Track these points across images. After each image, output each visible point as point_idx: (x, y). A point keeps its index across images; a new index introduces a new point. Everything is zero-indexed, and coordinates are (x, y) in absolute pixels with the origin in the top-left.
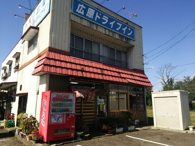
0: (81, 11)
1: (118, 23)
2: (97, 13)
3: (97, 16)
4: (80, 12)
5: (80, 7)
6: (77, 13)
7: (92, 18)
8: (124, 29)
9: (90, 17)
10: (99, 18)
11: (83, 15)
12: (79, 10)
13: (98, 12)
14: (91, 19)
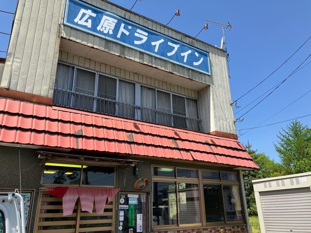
0: (86, 21)
1: (170, 44)
2: (123, 25)
3: (122, 29)
4: (82, 22)
5: (84, 15)
6: (77, 24)
7: (111, 33)
8: (186, 54)
9: (105, 32)
10: (127, 33)
11: (89, 29)
12: (80, 20)
13: (125, 22)
14: (108, 34)
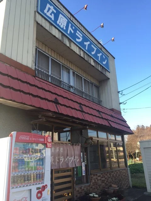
0: (51, 14)
1: (92, 46)
2: (70, 25)
3: (70, 28)
4: (48, 14)
5: (49, 9)
6: (45, 14)
7: (65, 28)
8: (99, 55)
9: (62, 27)
10: (73, 32)
11: (52, 21)
12: (48, 12)
13: (71, 23)
14: (63, 29)
